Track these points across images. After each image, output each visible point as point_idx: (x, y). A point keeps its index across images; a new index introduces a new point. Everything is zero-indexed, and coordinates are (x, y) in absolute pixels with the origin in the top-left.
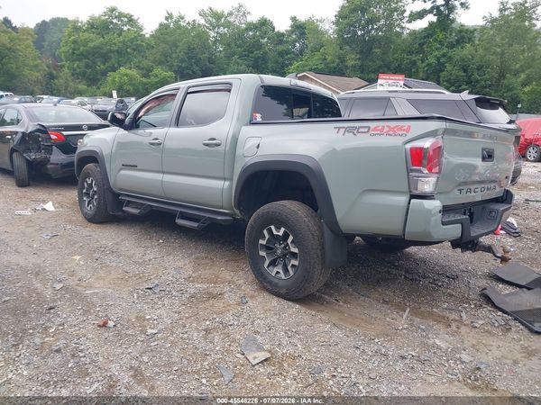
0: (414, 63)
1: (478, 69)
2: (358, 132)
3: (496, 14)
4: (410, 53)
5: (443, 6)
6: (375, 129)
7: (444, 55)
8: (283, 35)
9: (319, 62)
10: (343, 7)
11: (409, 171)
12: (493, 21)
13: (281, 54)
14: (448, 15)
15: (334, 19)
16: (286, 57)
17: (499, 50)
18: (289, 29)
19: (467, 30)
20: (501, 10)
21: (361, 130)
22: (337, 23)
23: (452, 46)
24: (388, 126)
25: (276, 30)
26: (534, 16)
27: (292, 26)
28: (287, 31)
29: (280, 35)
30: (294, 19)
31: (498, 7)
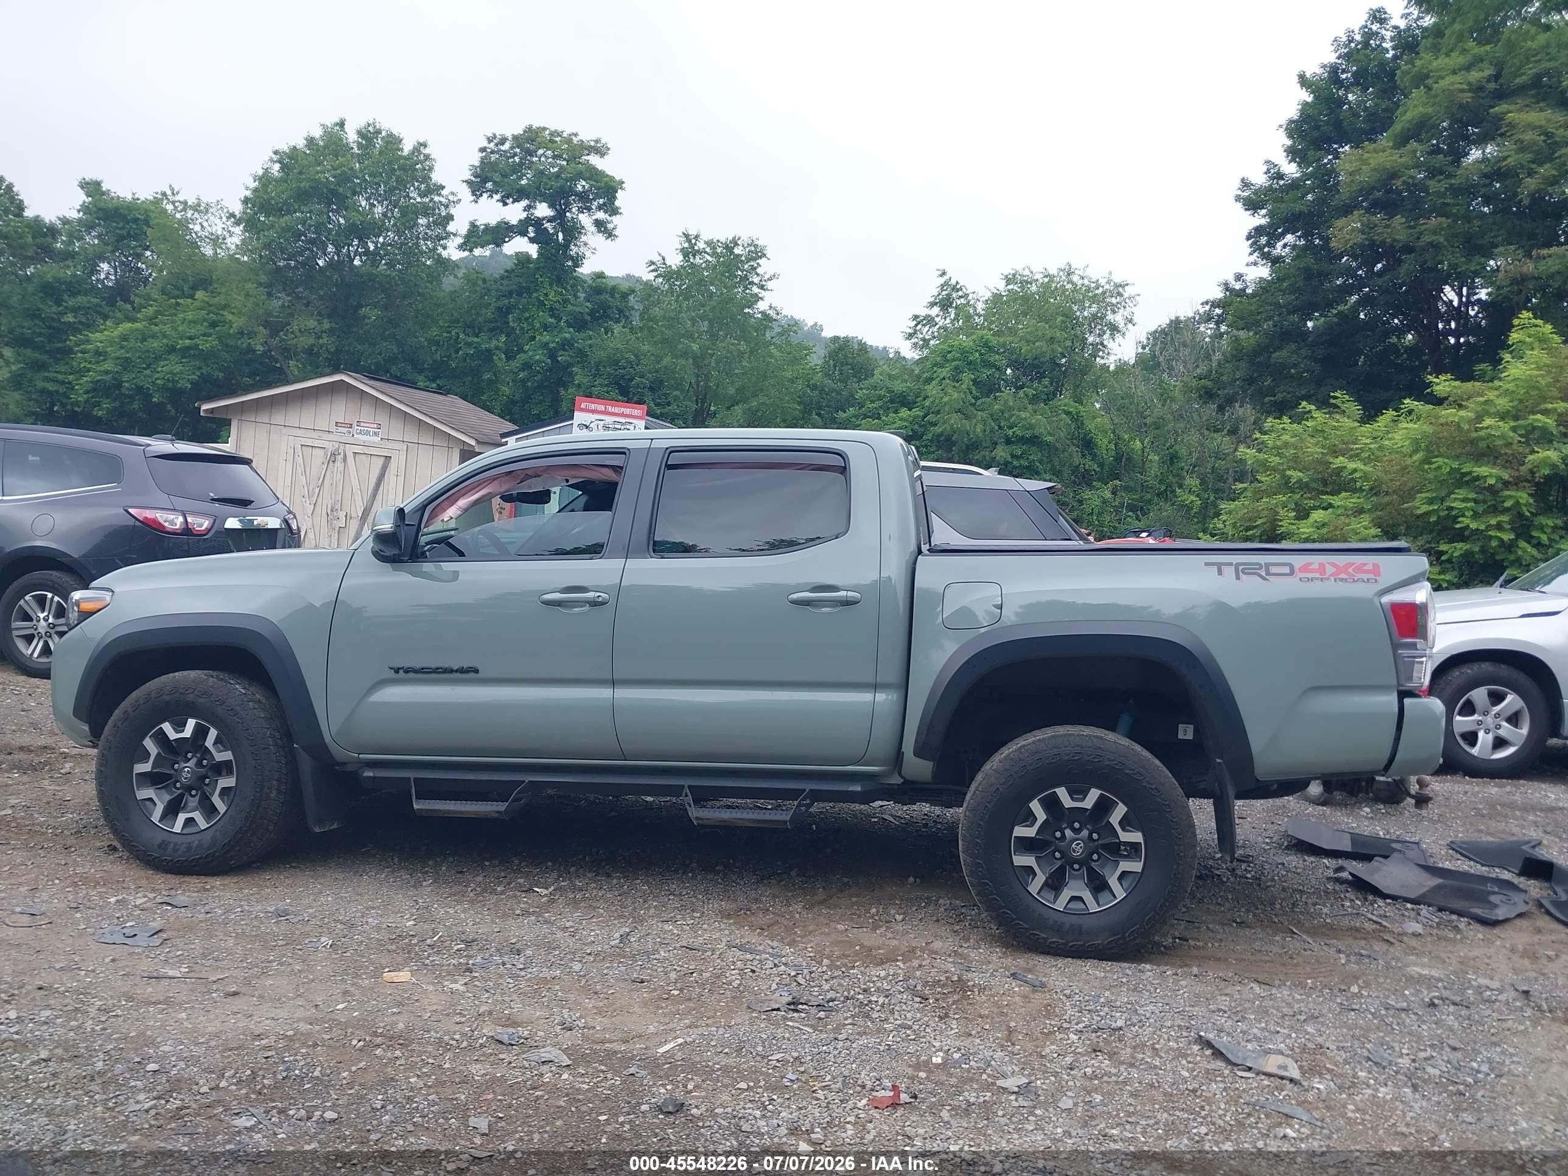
0: (487, 356)
1: (651, 389)
2: (1268, 573)
3: (675, 260)
4: (472, 328)
5: (550, 220)
6: (1305, 568)
7: (566, 345)
8: (52, 231)
9: (202, 328)
10: (265, 179)
11: (1395, 646)
12: (669, 275)
13: (52, 291)
14: (566, 246)
15: (237, 208)
16: (71, 302)
17: (695, 347)
18: (75, 215)
19: (614, 288)
20: (685, 253)
21: (1273, 570)
22: (249, 222)
23: (579, 324)
24: (1334, 565)
25: (29, 213)
26: (756, 280)
27: (84, 208)
28: (65, 221)
29: (43, 232)
30: (92, 188)
31: (678, 243)
